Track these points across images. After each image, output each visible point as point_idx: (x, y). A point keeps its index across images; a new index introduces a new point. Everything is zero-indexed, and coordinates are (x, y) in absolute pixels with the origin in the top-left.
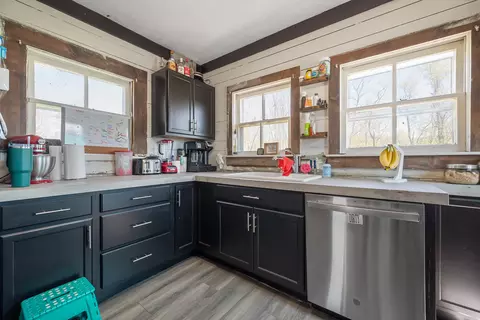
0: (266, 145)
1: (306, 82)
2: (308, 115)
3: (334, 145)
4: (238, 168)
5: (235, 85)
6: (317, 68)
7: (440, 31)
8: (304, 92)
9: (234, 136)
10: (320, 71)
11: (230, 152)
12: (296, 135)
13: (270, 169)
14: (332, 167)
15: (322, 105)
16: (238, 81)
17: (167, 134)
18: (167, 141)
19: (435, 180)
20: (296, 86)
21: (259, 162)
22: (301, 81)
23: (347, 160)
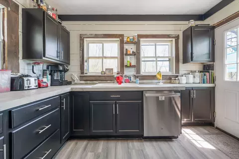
0: (106, 69)
1: (127, 43)
2: (129, 57)
3: (138, 71)
4: (89, 82)
5: (86, 35)
6: (132, 38)
7: (168, 36)
8: (126, 46)
9: (85, 64)
10: (133, 39)
11: (82, 73)
12: (122, 66)
13: (109, 82)
14: (139, 80)
15: (134, 54)
16: (88, 33)
17: (44, 58)
18: (39, 64)
19: (168, 83)
20: (122, 43)
21: (103, 78)
22: (125, 41)
23: (144, 77)
